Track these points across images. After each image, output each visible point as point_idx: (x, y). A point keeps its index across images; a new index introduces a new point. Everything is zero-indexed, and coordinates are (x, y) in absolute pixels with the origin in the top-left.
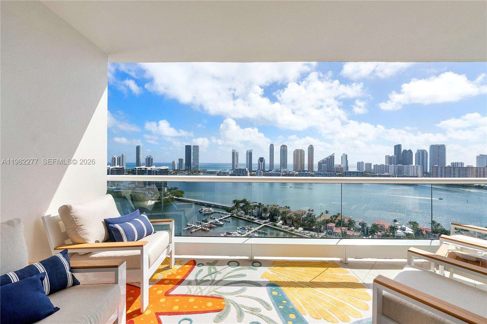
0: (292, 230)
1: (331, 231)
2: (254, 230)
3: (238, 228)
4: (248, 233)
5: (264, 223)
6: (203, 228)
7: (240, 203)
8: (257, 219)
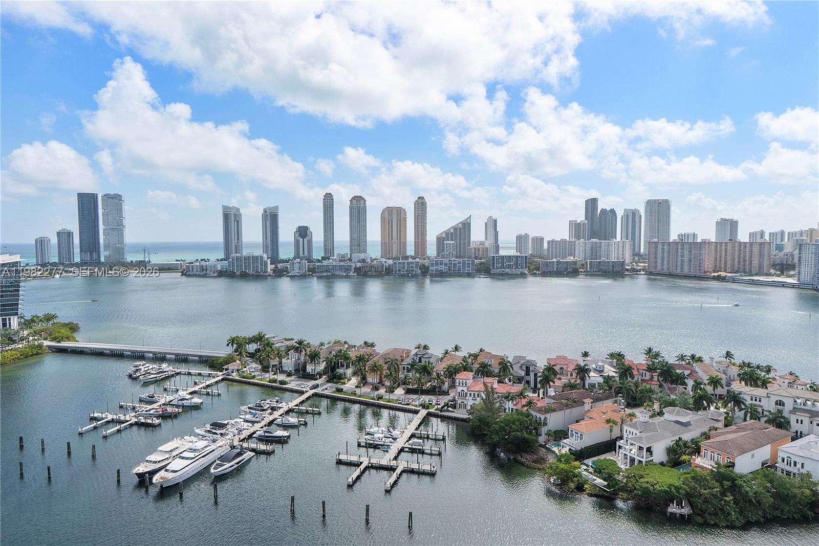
0: (380, 398)
1: (465, 389)
2: (286, 409)
3: (244, 408)
4: (271, 418)
5: (313, 388)
6: (143, 421)
7: (248, 344)
8: (292, 380)
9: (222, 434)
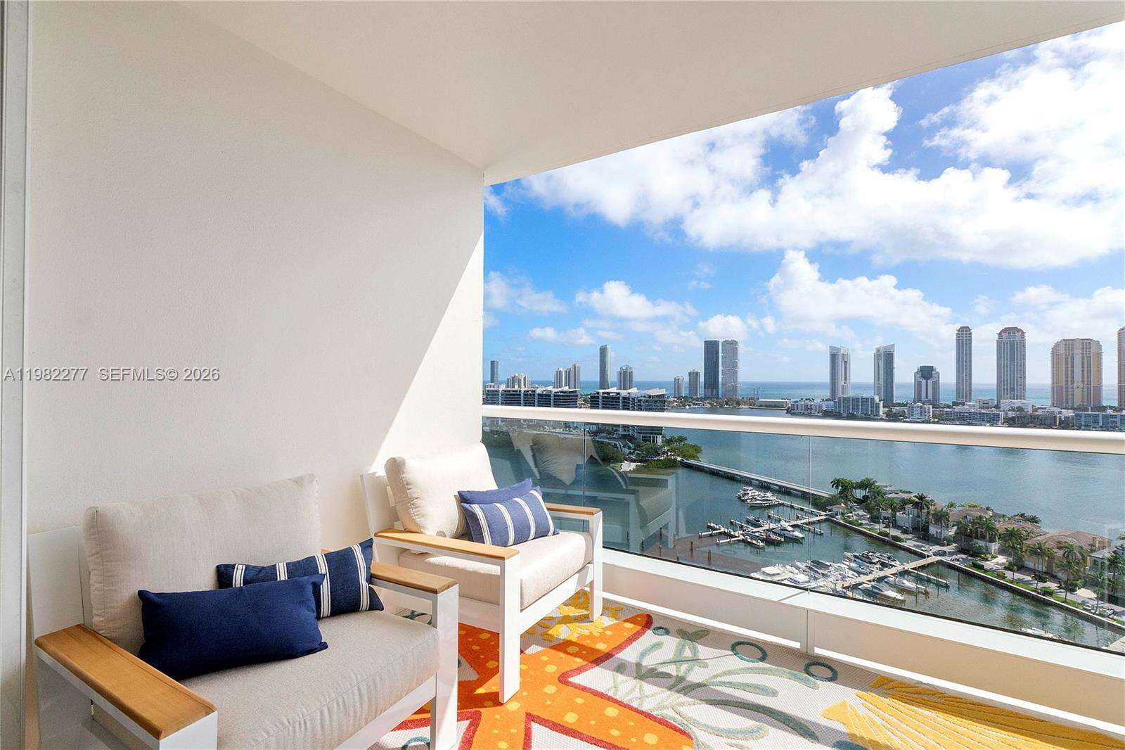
0: (1050, 593)
2: (900, 568)
3: (849, 555)
4: (882, 574)
5: (936, 554)
6: (749, 540)
7: (855, 488)
8: (909, 539)
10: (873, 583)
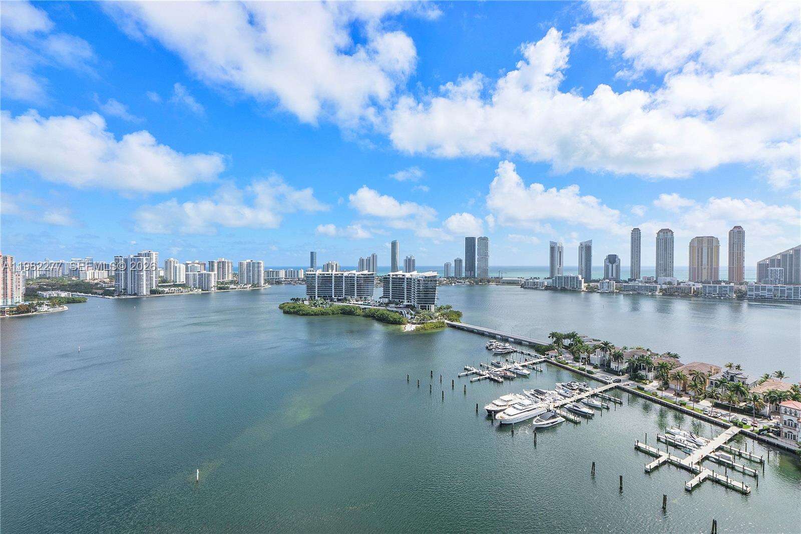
0: (684, 404)
1: (794, 419)
2: (591, 392)
3: (559, 384)
4: (579, 397)
5: (616, 382)
6: (493, 377)
7: (564, 338)
8: (598, 372)
9: (542, 399)
10: (574, 403)
